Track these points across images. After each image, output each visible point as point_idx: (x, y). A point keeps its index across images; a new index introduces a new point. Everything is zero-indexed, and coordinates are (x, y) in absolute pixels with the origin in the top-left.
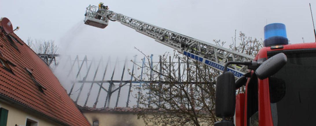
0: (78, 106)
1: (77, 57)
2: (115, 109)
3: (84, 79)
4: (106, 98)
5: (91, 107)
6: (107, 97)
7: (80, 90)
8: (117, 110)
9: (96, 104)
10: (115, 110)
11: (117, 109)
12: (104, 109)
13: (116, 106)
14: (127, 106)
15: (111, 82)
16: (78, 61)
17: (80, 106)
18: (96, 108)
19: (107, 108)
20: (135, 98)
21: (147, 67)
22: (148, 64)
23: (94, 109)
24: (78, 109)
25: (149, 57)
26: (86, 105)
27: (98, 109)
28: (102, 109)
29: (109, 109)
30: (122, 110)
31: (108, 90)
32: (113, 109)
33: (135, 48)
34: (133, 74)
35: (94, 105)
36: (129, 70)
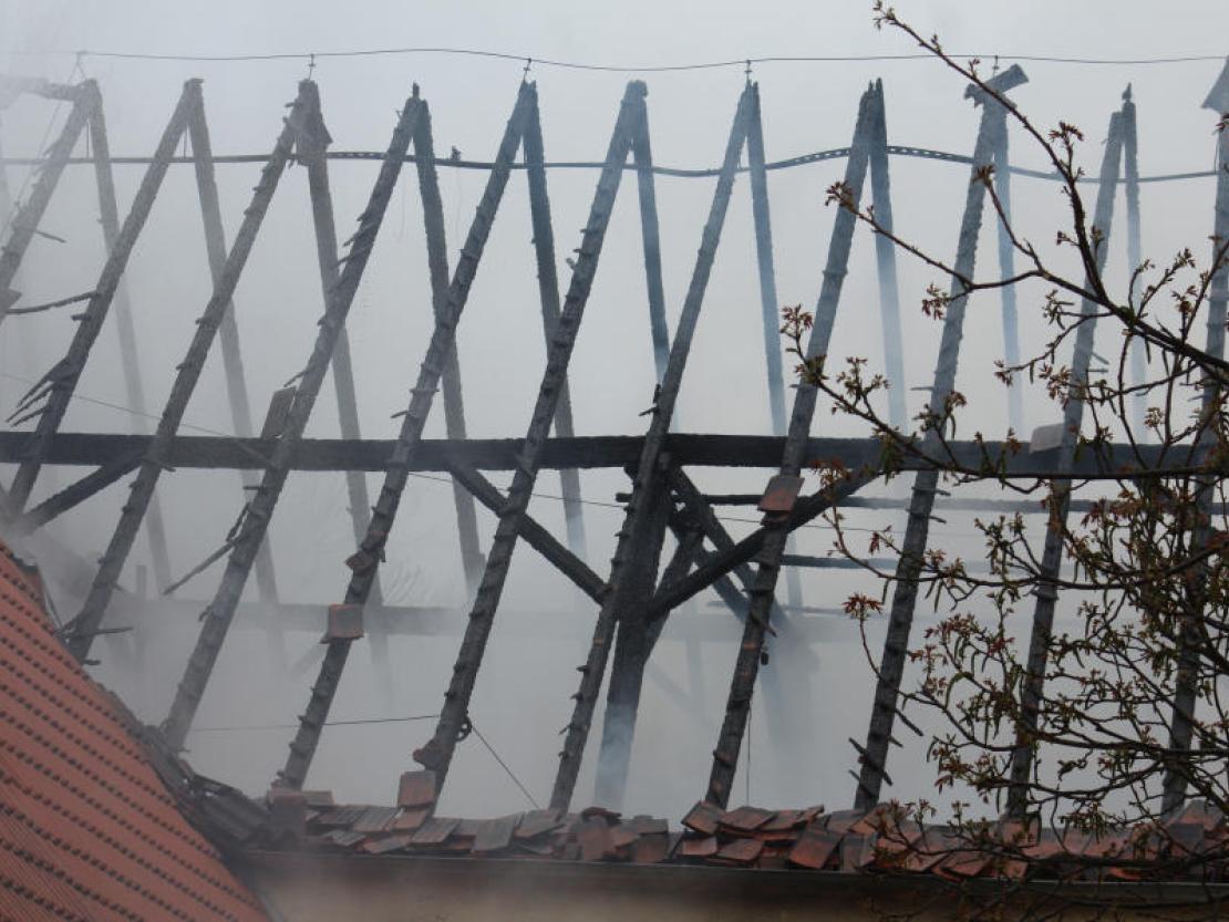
0: (200, 782)
1: (191, 112)
2: (698, 836)
3: (290, 407)
4: (576, 681)
5: (365, 811)
6: (591, 673)
7: (224, 561)
8: (728, 852)
9: (436, 758)
10: (687, 850)
11: (727, 834)
12: (543, 838)
13: (718, 793)
14: (867, 795)
15: (647, 456)
16: (204, 161)
17: (226, 791)
18: (436, 815)
19: (588, 814)
20: (912, 696)
21: (1052, 279)
22: (1061, 237)
23: (413, 831)
24: (195, 836)
25: (1073, 138)
26: (303, 771)
27: (467, 832)
28: (516, 828)
29: (619, 838)
30: (787, 845)
31: (616, 563)
32: (676, 828)
33: (891, 17)
34: (864, 386)
35: (407, 779)
36: (797, 322)
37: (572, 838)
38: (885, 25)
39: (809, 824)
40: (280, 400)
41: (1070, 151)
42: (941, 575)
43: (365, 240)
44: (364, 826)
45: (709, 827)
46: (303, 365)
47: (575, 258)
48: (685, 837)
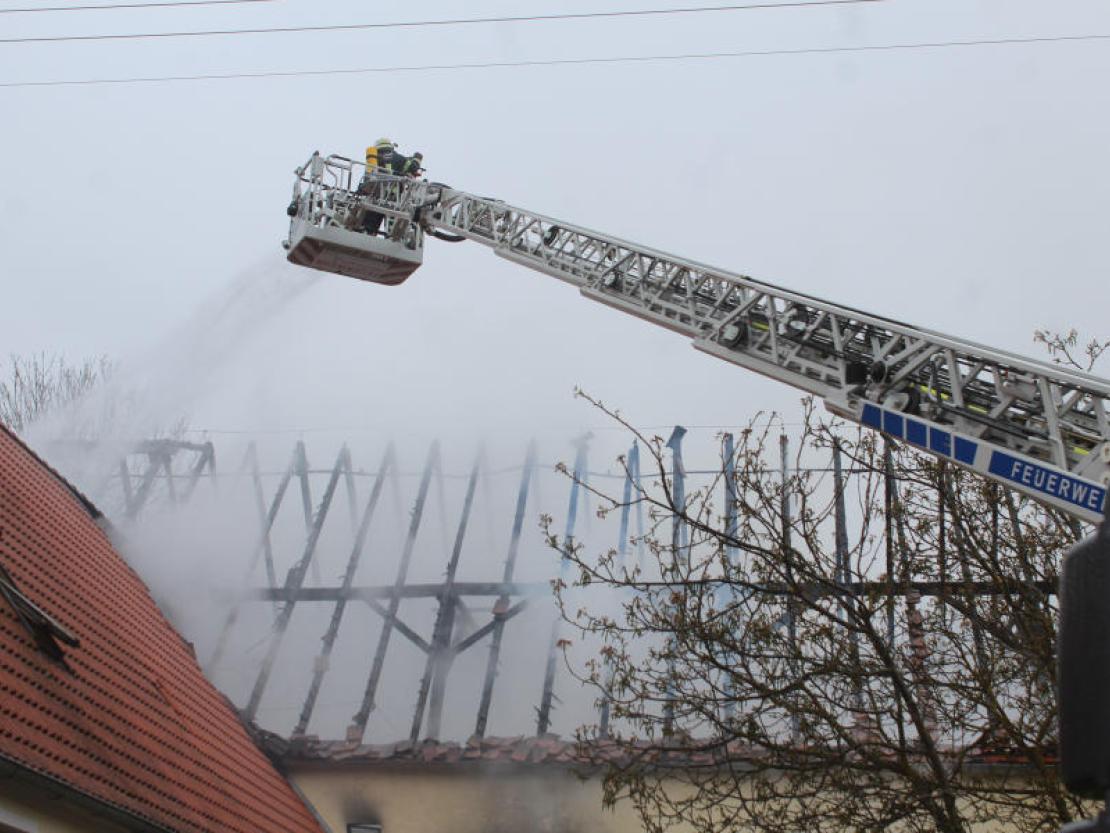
0: (263, 733)
2: (473, 749)
3: (296, 575)
4: (420, 686)
5: (333, 743)
6: (426, 682)
7: (270, 640)
8: (487, 754)
9: (362, 719)
10: (470, 754)
11: (485, 747)
12: (408, 751)
13: (480, 731)
14: (542, 730)
15: (446, 591)
16: (256, 475)
17: (273, 735)
18: (363, 743)
19: (426, 741)
20: (586, 681)
21: (653, 501)
22: (656, 484)
23: (353, 750)
24: (261, 755)
25: (660, 442)
26: (305, 726)
27: (374, 750)
28: (396, 748)
29: (440, 751)
30: (510, 752)
31: (435, 636)
32: (463, 746)
33: (581, 393)
34: (575, 546)
35: (350, 729)
36: (546, 521)
37: (420, 752)
38: (579, 396)
39: (518, 743)
40: (292, 572)
41: (659, 447)
42: (608, 627)
43: (325, 506)
44: (333, 748)
45: (477, 745)
46: (301, 557)
47: (413, 511)
48: (467, 749)
